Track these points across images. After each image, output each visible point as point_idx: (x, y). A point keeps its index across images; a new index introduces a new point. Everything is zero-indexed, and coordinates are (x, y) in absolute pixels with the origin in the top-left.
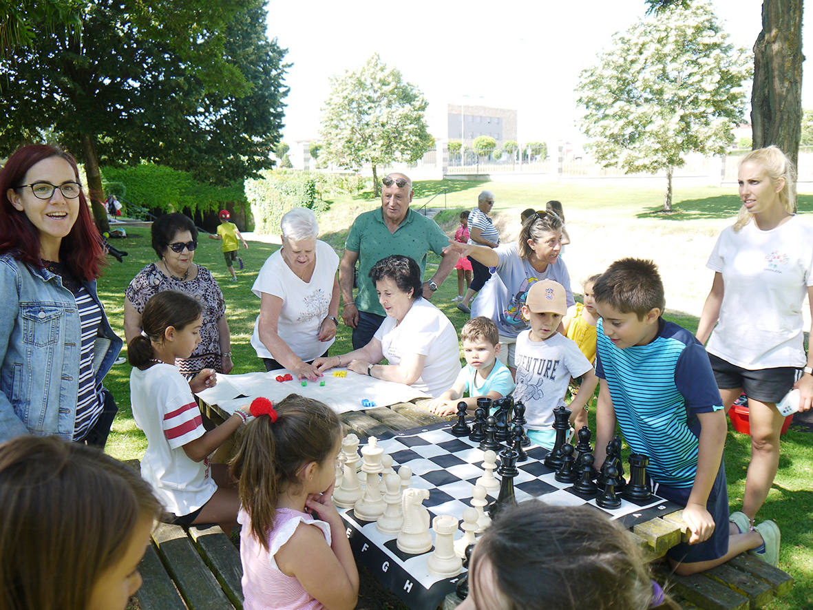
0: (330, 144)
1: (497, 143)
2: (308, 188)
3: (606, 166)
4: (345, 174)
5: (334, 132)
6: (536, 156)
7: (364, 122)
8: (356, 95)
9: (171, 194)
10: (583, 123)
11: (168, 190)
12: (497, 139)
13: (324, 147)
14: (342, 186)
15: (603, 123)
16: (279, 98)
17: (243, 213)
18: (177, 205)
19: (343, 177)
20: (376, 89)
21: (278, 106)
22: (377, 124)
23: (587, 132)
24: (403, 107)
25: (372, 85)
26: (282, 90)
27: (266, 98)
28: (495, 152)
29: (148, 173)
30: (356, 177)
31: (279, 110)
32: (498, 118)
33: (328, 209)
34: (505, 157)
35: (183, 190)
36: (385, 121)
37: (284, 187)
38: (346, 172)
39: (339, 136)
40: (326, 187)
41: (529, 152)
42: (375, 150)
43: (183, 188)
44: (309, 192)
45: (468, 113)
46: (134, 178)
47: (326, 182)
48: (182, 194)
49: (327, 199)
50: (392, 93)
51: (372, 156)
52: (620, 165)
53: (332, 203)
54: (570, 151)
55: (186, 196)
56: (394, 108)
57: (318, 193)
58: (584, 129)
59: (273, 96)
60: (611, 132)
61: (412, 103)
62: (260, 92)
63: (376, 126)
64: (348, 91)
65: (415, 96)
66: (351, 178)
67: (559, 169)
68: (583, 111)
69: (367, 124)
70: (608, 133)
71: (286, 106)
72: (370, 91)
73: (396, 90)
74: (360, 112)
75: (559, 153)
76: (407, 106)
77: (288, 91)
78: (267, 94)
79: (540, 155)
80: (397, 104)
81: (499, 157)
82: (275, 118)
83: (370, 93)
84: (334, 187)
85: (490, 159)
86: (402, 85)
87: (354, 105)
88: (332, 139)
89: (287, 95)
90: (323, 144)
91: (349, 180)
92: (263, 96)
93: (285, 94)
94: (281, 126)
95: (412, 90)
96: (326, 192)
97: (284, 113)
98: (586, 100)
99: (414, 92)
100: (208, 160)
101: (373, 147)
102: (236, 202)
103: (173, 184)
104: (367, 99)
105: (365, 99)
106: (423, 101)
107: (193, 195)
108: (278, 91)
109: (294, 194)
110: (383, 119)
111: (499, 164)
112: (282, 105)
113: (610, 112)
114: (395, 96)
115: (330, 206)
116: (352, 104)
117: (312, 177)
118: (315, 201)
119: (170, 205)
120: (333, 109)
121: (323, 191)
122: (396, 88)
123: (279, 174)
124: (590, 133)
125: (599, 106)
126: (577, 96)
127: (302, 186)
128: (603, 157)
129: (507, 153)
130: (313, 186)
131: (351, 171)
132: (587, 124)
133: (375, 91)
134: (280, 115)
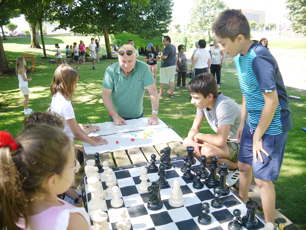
0: (193, 24)
1: (257, 23)
2: (184, 40)
3: (297, 32)
4: (199, 35)
5: (194, 19)
6: (272, 29)
7: (205, 15)
8: (202, 6)
9: (137, 43)
10: (288, 15)
11: (136, 41)
12: (258, 22)
13: (191, 25)
14: (197, 39)
15: (296, 15)
16: (170, 7)
17: (162, 49)
18: (139, 47)
19: (198, 36)
20: (210, 3)
21: (170, 10)
22: (210, 16)
23: (290, 19)
24: (220, 10)
25: (208, 2)
26: (171, 4)
27: (165, 7)
28: (256, 27)
29: (130, 36)
30: (203, 36)
31: (170, 11)
32: (258, 14)
33: (192, 47)
34: (260, 29)
35: (141, 41)
36: (213, 15)
37: (176, 40)
38: (199, 34)
39: (196, 21)
40: (192, 39)
41: (269, 27)
42: (209, 26)
43: (141, 40)
44: (185, 41)
45: (246, 12)
46: (125, 38)
47: (191, 37)
48: (141, 43)
49: (191, 44)
50: (216, 4)
51: (208, 28)
52: (303, 32)
53: (193, 45)
54: (285, 27)
55: (142, 43)
56: (216, 10)
57: (188, 41)
58: (289, 18)
59: (168, 7)
60: (299, 19)
61: (223, 8)
62: (163, 5)
63: (210, 17)
64: (199, 4)
65: (225, 6)
66: (200, 36)
67: (279, 33)
68: (289, 11)
69: (207, 16)
70: (298, 19)
71: (173, 10)
72: (208, 4)
73: (217, 4)
74: (204, 12)
75: (280, 27)
76: (222, 9)
77: (173, 4)
78: (165, 6)
79: (274, 28)
80: (218, 9)
81: (258, 29)
82: (168, 14)
83: (208, 5)
84: (194, 39)
85: (254, 29)
86: (219, 2)
87: (202, 9)
88: (194, 22)
89: (173, 6)
90: (191, 24)
91: (200, 37)
92: (164, 7)
93: (172, 5)
94: (171, 17)
95: (223, 3)
96: (191, 41)
97: (172, 12)
98: (290, 7)
99: (225, 4)
100: (144, 31)
101: (209, 24)
102: (159, 45)
103: (138, 39)
104: (207, 7)
105: (206, 7)
106: (227, 7)
107: (145, 43)
108: (170, 5)
109: (179, 42)
110: (212, 14)
111: (258, 31)
112: (171, 10)
113: (300, 11)
114: (217, 6)
115: (192, 46)
116: (201, 9)
117: (186, 36)
118: (187, 44)
119: (137, 47)
120: (193, 11)
121: (190, 41)
122: (217, 3)
123: (175, 35)
124: (291, 19)
125: (295, 9)
126: (287, 5)
127: (182, 39)
128: (296, 29)
129: (260, 27)
130: (186, 39)
131: (200, 34)
132: (290, 16)
133: (210, 4)
134: (171, 13)
